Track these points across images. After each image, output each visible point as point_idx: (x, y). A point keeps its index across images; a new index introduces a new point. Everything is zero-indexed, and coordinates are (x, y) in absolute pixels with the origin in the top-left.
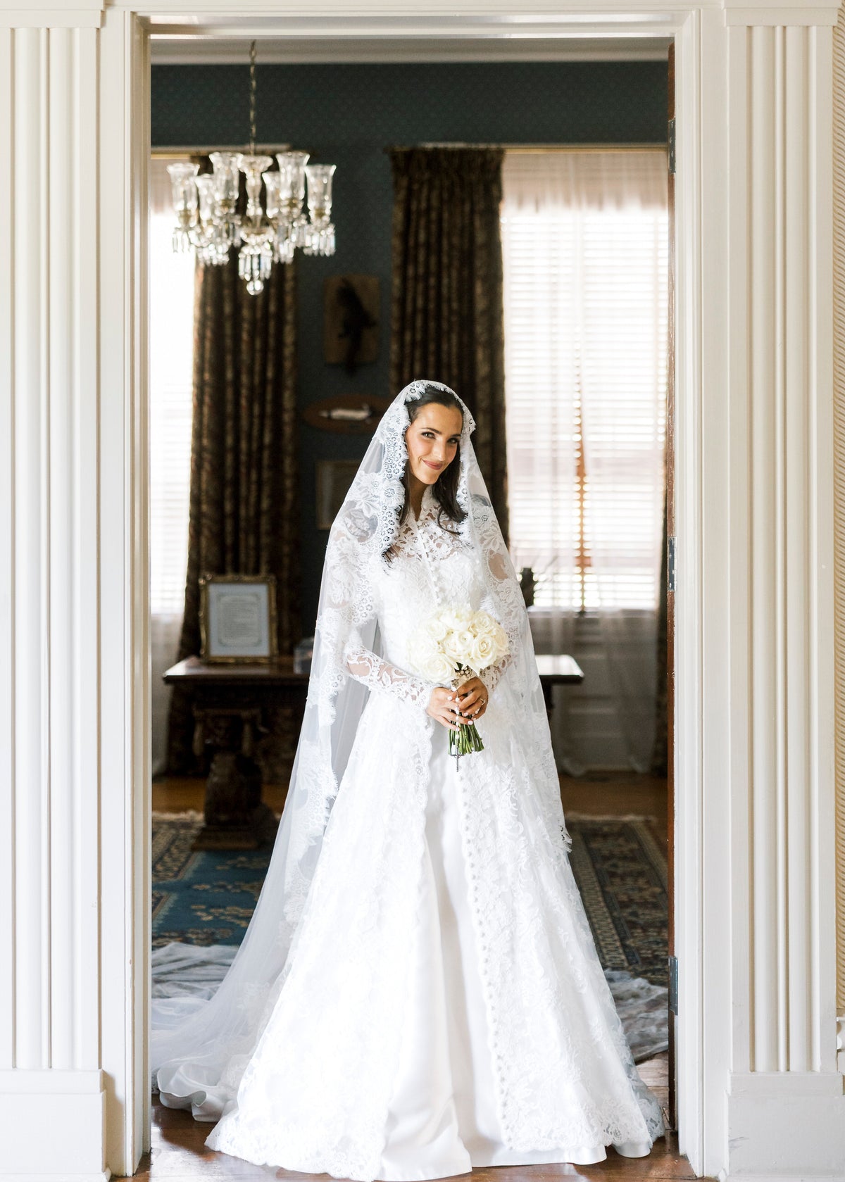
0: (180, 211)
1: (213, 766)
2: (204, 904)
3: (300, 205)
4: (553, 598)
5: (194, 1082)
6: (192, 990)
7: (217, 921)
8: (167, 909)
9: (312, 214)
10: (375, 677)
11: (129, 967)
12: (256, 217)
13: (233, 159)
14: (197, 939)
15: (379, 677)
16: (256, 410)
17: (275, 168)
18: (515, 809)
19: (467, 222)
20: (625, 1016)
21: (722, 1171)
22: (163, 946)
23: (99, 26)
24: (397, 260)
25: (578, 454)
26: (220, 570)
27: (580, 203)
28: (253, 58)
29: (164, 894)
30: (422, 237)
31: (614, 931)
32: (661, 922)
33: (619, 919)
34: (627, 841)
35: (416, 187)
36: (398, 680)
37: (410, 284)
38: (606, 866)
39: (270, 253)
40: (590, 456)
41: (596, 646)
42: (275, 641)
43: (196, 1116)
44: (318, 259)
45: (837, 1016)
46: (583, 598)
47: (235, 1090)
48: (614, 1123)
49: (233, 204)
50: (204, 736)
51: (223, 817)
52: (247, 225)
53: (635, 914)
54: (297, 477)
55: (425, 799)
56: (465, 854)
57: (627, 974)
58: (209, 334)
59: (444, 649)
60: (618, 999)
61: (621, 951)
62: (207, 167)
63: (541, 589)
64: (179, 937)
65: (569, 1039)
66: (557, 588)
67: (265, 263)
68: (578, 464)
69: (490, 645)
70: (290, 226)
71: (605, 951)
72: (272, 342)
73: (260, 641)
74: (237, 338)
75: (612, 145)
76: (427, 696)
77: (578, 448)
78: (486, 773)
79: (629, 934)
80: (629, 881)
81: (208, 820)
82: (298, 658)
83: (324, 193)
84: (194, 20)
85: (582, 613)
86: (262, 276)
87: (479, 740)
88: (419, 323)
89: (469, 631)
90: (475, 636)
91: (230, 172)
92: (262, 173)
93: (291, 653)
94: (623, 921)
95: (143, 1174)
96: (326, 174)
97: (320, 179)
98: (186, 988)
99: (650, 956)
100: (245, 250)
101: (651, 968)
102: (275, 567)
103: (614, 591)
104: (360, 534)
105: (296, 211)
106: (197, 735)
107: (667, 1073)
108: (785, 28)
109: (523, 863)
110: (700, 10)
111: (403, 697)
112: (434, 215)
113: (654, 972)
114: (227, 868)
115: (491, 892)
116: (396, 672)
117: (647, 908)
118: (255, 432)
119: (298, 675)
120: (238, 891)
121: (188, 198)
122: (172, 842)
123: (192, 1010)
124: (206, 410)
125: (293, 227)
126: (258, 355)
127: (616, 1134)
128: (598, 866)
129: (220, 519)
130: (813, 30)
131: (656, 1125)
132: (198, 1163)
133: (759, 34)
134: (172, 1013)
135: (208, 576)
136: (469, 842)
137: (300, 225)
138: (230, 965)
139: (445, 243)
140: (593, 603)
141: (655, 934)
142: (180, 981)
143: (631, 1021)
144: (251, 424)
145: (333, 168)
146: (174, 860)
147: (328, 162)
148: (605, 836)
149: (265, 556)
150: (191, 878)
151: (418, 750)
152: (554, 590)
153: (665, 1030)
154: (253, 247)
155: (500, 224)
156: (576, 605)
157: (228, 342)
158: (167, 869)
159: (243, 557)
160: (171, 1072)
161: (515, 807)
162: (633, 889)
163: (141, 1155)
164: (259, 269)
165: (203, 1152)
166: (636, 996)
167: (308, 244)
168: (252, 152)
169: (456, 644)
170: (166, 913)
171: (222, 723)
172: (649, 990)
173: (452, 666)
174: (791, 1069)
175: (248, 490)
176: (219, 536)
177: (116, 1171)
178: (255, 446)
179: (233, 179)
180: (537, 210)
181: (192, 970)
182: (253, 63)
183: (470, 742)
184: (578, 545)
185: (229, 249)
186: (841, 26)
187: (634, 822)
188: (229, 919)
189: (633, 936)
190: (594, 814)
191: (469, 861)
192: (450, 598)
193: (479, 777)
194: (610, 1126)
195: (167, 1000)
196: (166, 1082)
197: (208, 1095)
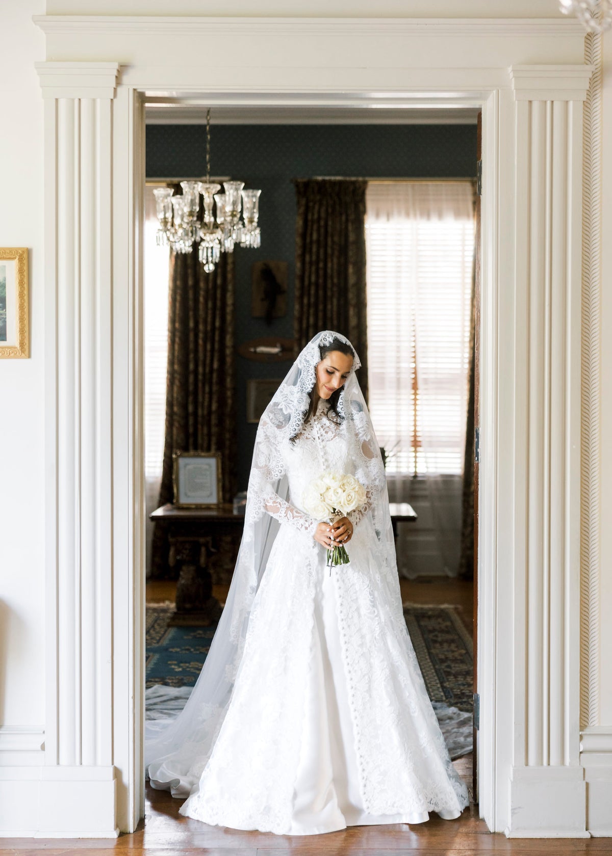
0: (161, 219)
1: (181, 573)
2: (176, 660)
3: (239, 216)
4: (397, 467)
5: (173, 773)
6: (170, 715)
7: (184, 670)
8: (153, 664)
9: (246, 221)
10: (283, 514)
11: (131, 700)
12: (210, 223)
13: (196, 186)
14: (172, 683)
15: (285, 515)
16: (209, 347)
17: (222, 191)
18: (371, 600)
19: (343, 227)
20: (444, 731)
21: (507, 828)
23: (112, 98)
24: (299, 252)
25: (413, 376)
26: (185, 449)
27: (415, 215)
28: (208, 121)
29: (151, 654)
30: (315, 237)
31: (436, 678)
32: (465, 671)
33: (439, 670)
34: (443, 620)
35: (311, 204)
36: (297, 517)
37: (307, 266)
38: (431, 636)
39: (219, 246)
40: (421, 377)
41: (425, 497)
42: (221, 494)
43: (173, 794)
44: (250, 250)
45: (580, 731)
46: (416, 467)
47: (199, 778)
48: (434, 798)
49: (196, 214)
50: (176, 554)
51: (188, 606)
52: (204, 228)
53: (449, 667)
54: (235, 390)
55: (314, 592)
56: (340, 628)
57: (445, 705)
58: (178, 298)
59: (324, 499)
60: (440, 720)
61: (441, 690)
62: (178, 191)
63: (390, 462)
64: (160, 681)
65: (406, 745)
66: (399, 461)
67: (216, 253)
68: (413, 382)
69: (353, 497)
70: (232, 229)
71: (430, 690)
72: (219, 303)
73: (211, 494)
74: (196, 300)
75: (437, 179)
76: (314, 526)
77: (413, 372)
79: (445, 679)
80: (445, 645)
81: (178, 607)
82: (235, 506)
83: (254, 208)
84: (174, 94)
85: (415, 476)
86: (214, 261)
87: (347, 556)
88: (313, 292)
89: (341, 488)
90: (344, 491)
91: (193, 194)
92: (214, 195)
93: (231, 501)
94: (442, 671)
95: (140, 832)
96: (255, 196)
97: (250, 199)
98: (165, 714)
99: (459, 693)
100: (203, 244)
101: (460, 700)
102: (220, 447)
103: (436, 463)
104: (277, 423)
105: (236, 219)
106: (172, 553)
107: (472, 767)
108: (552, 102)
109: (377, 634)
110: (498, 91)
111: (299, 527)
112: (322, 223)
113: (462, 703)
114: (190, 637)
115: (356, 652)
116: (297, 512)
117: (457, 663)
118: (208, 361)
119: (235, 516)
120: (198, 652)
121: (167, 211)
122: (156, 621)
124: (176, 347)
125: (234, 229)
126: (210, 312)
127: (436, 804)
128: (426, 636)
129: (186, 416)
130: (571, 104)
131: (465, 799)
132: (175, 825)
133: (536, 106)
134: (157, 729)
135: (178, 452)
136: (342, 620)
137: (238, 228)
138: (188, 699)
139: (329, 240)
140: (422, 470)
141: (462, 679)
142: (161, 709)
143: (448, 734)
144: (205, 356)
145: (260, 192)
146: (157, 633)
147: (255, 188)
148: (430, 617)
149: (214, 439)
150: (167, 644)
151: (310, 561)
152: (397, 462)
153: (471, 739)
154: (208, 242)
155: (365, 229)
156: (411, 471)
157: (191, 303)
158: (152, 638)
159: (200, 441)
160: (157, 767)
161: (372, 598)
162: (448, 651)
163: (139, 819)
164: (212, 256)
165: (178, 817)
166: (450, 718)
167: (243, 240)
168: (208, 181)
169: (331, 496)
170: (152, 667)
171: (187, 546)
172: (459, 715)
173: (329, 510)
174: (551, 764)
175: (203, 398)
176: (185, 427)
177: (123, 830)
178: (207, 370)
179: (195, 199)
180: (388, 219)
181: (169, 702)
182: (208, 124)
183: (340, 557)
184: (413, 434)
185: (193, 243)
186: (589, 102)
187: (448, 608)
188: (192, 670)
189: (448, 681)
190: (422, 603)
191: (342, 632)
192: (331, 466)
193: (349, 579)
194: (431, 800)
195: (153, 721)
196: (154, 773)
197: (181, 781)
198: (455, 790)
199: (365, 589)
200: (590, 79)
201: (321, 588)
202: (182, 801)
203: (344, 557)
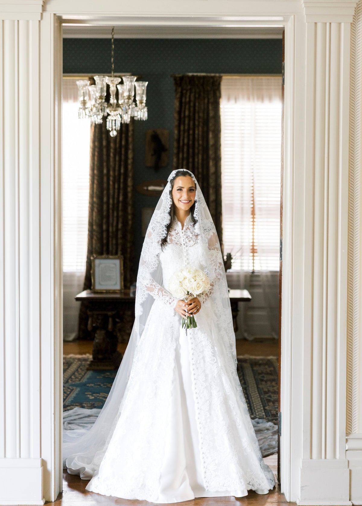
0: (82, 101)
1: (96, 335)
2: (90, 392)
3: (133, 99)
4: (241, 266)
5: (81, 463)
6: (84, 427)
7: (96, 398)
8: (75, 394)
9: (138, 102)
10: (156, 293)
11: (53, 416)
12: (114, 103)
13: (104, 79)
14: (87, 406)
16: (116, 186)
17: (122, 83)
18: (212, 352)
19: (206, 107)
21: (298, 499)
22: (72, 409)
23: (40, 20)
24: (176, 123)
25: (252, 206)
26: (100, 253)
27: (254, 99)
28: (113, 36)
29: (74, 388)
30: (187, 113)
31: (261, 403)
33: (263, 399)
34: (269, 367)
35: (184, 92)
36: (165, 295)
37: (182, 133)
38: (260, 377)
39: (120, 119)
40: (257, 207)
41: (259, 286)
42: (123, 283)
43: (82, 477)
44: (141, 122)
45: (346, 436)
46: (253, 266)
47: (98, 466)
48: (252, 481)
49: (104, 98)
50: (93, 322)
51: (100, 357)
52: (110, 107)
53: (270, 396)
54: (134, 215)
55: (175, 345)
56: (191, 370)
57: (265, 421)
58: (96, 154)
59: (182, 285)
61: (263, 411)
62: (93, 83)
64: (79, 405)
65: (233, 446)
67: (118, 123)
68: (252, 210)
69: (201, 285)
71: (256, 411)
72: (123, 157)
73: (116, 283)
74: (108, 155)
76: (175, 303)
77: (252, 203)
78: (201, 337)
79: (267, 405)
80: (269, 383)
81: (94, 358)
82: (132, 291)
83: (143, 94)
85: (253, 272)
86: (116, 129)
87: (195, 323)
88: (185, 150)
89: (193, 278)
90: (195, 281)
91: (103, 84)
92: (116, 85)
93: (129, 288)
94: (265, 399)
95: (59, 501)
96: (144, 86)
97: (141, 87)
98: (81, 426)
99: (275, 413)
100: (109, 118)
101: (275, 418)
102: (124, 253)
103: (267, 263)
105: (131, 101)
106: (89, 322)
108: (330, 23)
109: (215, 374)
110: (295, 16)
111: (166, 302)
112: (192, 104)
113: (276, 420)
114: (101, 377)
115: (202, 385)
116: (165, 292)
117: (275, 394)
118: (116, 196)
119: (131, 297)
120: (105, 387)
121: (85, 95)
122: (79, 367)
123: (82, 435)
124: (95, 186)
125: (129, 108)
126: (117, 163)
127: (252, 485)
128: (256, 377)
129: (101, 232)
130: (343, 24)
133: (319, 26)
134: (74, 436)
135: (94, 256)
136: (193, 364)
137: (132, 107)
138: (98, 417)
139: (196, 116)
140: (257, 268)
141: (276, 404)
142: (79, 423)
143: (265, 440)
144: (114, 192)
145: (147, 83)
146: (80, 374)
147: (144, 81)
148: (260, 365)
149: (120, 248)
150: (86, 382)
151: (173, 325)
152: (241, 263)
153: (277, 443)
154: (113, 116)
155: (220, 108)
156: (251, 269)
157: (105, 157)
158: (76, 378)
159: (110, 248)
160: (72, 460)
161: (213, 351)
162: (270, 386)
163: (58, 494)
164: (115, 126)
165: (84, 492)
166: (268, 429)
167: (136, 115)
168: (112, 76)
169: (187, 283)
170: (75, 396)
171: (100, 318)
172: (273, 427)
173: (185, 292)
174: (327, 458)
175: (113, 220)
176: (100, 239)
177: (47, 500)
178: (116, 202)
179: (104, 87)
180: (236, 102)
181: (84, 419)
182: (113, 38)
183: (191, 324)
184: (251, 244)
185: (103, 117)
186: (354, 23)
187: (272, 359)
188: (101, 398)
189: (268, 405)
190: (255, 355)
191: (193, 372)
192: (190, 263)
193: (198, 338)
194: (250, 482)
195: (72, 431)
196: (70, 464)
197: (86, 469)
198: (266, 476)
199: (209, 344)
200: (355, 8)
201: (179, 342)
202: (87, 481)
203: (193, 324)
